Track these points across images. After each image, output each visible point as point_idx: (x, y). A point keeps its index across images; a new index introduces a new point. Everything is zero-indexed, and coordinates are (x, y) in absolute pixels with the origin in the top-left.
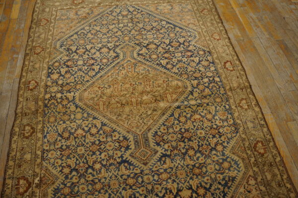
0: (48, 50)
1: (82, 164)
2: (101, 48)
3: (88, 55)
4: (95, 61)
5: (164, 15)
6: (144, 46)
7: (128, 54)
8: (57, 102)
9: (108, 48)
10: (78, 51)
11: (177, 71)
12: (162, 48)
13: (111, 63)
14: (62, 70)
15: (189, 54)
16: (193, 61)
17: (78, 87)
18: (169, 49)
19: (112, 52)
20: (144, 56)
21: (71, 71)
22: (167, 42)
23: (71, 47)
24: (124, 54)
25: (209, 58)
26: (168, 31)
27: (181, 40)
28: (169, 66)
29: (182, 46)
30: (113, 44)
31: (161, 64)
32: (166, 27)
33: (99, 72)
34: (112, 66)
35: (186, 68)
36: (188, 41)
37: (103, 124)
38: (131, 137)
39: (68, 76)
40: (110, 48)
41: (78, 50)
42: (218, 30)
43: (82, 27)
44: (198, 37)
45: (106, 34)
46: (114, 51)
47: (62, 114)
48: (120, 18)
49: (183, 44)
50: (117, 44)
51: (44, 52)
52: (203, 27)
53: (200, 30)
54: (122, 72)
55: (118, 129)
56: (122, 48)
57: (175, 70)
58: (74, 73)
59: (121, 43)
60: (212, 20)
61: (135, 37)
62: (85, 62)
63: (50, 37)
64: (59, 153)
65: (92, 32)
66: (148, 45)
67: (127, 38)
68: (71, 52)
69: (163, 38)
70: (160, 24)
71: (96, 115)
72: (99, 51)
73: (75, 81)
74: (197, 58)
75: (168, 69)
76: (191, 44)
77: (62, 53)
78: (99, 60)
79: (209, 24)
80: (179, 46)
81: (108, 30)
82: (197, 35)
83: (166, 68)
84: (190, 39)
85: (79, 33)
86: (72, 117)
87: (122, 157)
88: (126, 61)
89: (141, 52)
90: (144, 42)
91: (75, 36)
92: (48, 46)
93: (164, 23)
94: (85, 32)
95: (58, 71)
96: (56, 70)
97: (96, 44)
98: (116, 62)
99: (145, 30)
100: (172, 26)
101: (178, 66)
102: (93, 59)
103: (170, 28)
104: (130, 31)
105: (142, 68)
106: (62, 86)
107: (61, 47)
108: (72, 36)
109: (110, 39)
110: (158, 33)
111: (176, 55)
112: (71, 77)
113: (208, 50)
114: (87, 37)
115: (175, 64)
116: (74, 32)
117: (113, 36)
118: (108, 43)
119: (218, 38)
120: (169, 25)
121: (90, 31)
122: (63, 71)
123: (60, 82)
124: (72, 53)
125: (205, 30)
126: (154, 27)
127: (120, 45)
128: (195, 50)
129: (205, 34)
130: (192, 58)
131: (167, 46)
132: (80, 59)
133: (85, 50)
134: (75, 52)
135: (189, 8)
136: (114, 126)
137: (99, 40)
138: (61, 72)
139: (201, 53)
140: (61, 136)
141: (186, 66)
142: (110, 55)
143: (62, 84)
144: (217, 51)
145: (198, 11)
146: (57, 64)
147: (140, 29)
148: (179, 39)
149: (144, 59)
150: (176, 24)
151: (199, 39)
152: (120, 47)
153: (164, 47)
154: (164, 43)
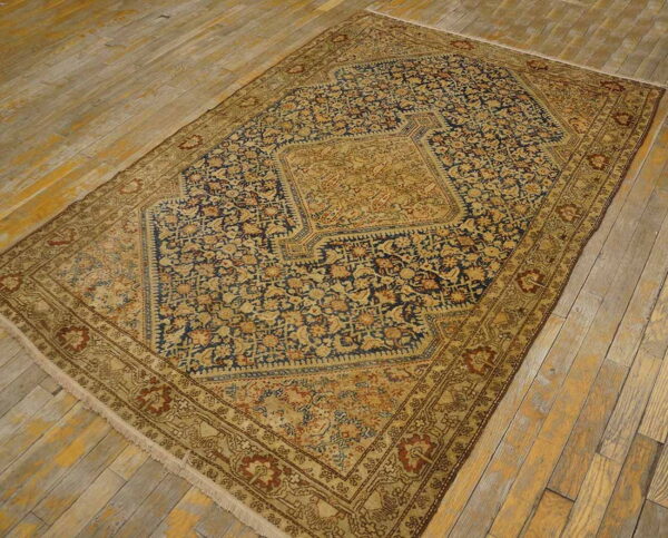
0: (457, 344)
1: (508, 146)
2: (342, 280)
3: (379, 280)
4: (378, 261)
6: (264, 238)
7: (307, 239)
8: (497, 228)
9: (328, 272)
10: (393, 302)
12: (239, 217)
13: (355, 240)
14: (454, 279)
16: (226, 174)
17: (446, 232)
19: (328, 261)
20: (285, 221)
21: (437, 266)
22: (215, 222)
23: (400, 320)
24: (313, 243)
25: (198, 166)
26: (186, 241)
27: (191, 212)
28: (271, 185)
30: (311, 276)
31: (277, 194)
33: (388, 237)
34: (356, 235)
35: (250, 170)
36: (183, 205)
37: (447, 168)
38: (423, 140)
39: (449, 262)
40: (324, 270)
41: (388, 304)
42: (107, 195)
43: (331, 363)
44: (159, 202)
45: (301, 306)
46: (325, 259)
47: (500, 208)
48: (224, 331)
49: (198, 204)
50: (302, 271)
51: (469, 347)
52: (120, 213)
53: (135, 210)
54: (349, 216)
55: (431, 154)
56: (304, 256)
58: (435, 261)
59: (292, 268)
60: (83, 217)
61: (254, 266)
62: (396, 269)
63: (430, 382)
64: (533, 168)
65: (322, 331)
66: (254, 236)
67: (272, 271)
68: (409, 309)
69: (212, 233)
70: (176, 262)
71: (448, 182)
72: (351, 278)
73: (442, 245)
74: (215, 173)
75: (278, 182)
76: (188, 198)
77: (429, 317)
78: (367, 258)
79: (103, 212)
80: (210, 205)
81: (283, 315)
82: (155, 205)
84: (175, 206)
85: (355, 347)
86: (486, 196)
87: (452, 130)
88: (325, 230)
89: (283, 230)
90: (252, 245)
91: (368, 345)
92: (450, 356)
94: (337, 343)
95: (462, 280)
96: (466, 286)
97: (342, 297)
98: (342, 236)
99: (217, 268)
100: (163, 247)
101: (259, 179)
102: (377, 268)
103: (173, 244)
104: (248, 282)
105: (313, 205)
106: (473, 250)
107: (421, 335)
108: (374, 350)
109: (306, 288)
110: (207, 247)
111: (235, 195)
112: (446, 257)
114: (343, 325)
115: (259, 184)
116: (363, 358)
117: (291, 291)
118: (316, 283)
119: (133, 183)
120: (165, 251)
121: (323, 337)
122: (453, 276)
123: (473, 257)
124: (408, 303)
125: (126, 207)
126: (197, 263)
127: (300, 266)
128: (198, 186)
131: (229, 215)
132: (402, 282)
133: (377, 294)
134: (399, 302)
136: (434, 159)
137: (327, 300)
138: (459, 276)
139: (196, 177)
140: (518, 182)
141: (247, 173)
142: (340, 256)
143: (471, 251)
145: (70, 246)
146: (457, 297)
147: (224, 275)
150: (151, 244)
152: (304, 261)
154: (223, 223)
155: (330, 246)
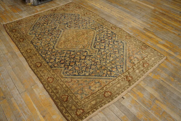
4: (102, 42)
5: (91, 80)
6: (87, 56)
7: (91, 50)
11: (64, 52)
12: (77, 59)
15: (62, 62)
16: (58, 59)
17: (98, 33)
18: (74, 60)
19: (99, 48)
20: (83, 52)
22: (77, 64)
24: (93, 49)
25: (51, 64)
26: (81, 70)
27: (70, 68)
28: (69, 52)
29: (68, 64)
31: (73, 52)
32: (84, 72)
35: (60, 55)
36: (67, 69)
40: (101, 49)
42: (51, 86)
44: (62, 74)
46: (98, 49)
49: (68, 66)
52: (62, 83)
53: (62, 79)
56: (96, 51)
57: (66, 52)
59: (99, 53)
60: (58, 93)
66: (86, 57)
69: (81, 64)
70: (88, 72)
72: (105, 46)
74: (57, 61)
75: (68, 51)
76: (64, 68)
78: (100, 43)
79: (58, 87)
80: (69, 64)
82: (63, 75)
83: (70, 51)
84: (66, 71)
88: (89, 47)
89: (86, 53)
90: (89, 58)
93: (87, 74)
98: (93, 45)
99: (94, 65)
100: (81, 74)
101: (65, 54)
102: (104, 43)
103: (81, 72)
104: (100, 61)
110: (85, 66)
111: (69, 59)
113: (53, 68)
115: (67, 54)
118: (104, 51)
119: (49, 79)
120: (83, 74)
125: (59, 82)
126: (91, 68)
127: (99, 52)
128: (60, 65)
129: (58, 78)
130: (60, 60)
131: (76, 61)
135: (78, 95)
139: (56, 65)
141: (61, 55)
142: (98, 46)
144: (47, 70)
145: (70, 96)
147: (96, 64)
148: (72, 68)
149: (82, 51)
150: (79, 77)
151: (60, 73)
152: (97, 51)
153: (77, 60)
154: (78, 62)
155: (95, 47)
